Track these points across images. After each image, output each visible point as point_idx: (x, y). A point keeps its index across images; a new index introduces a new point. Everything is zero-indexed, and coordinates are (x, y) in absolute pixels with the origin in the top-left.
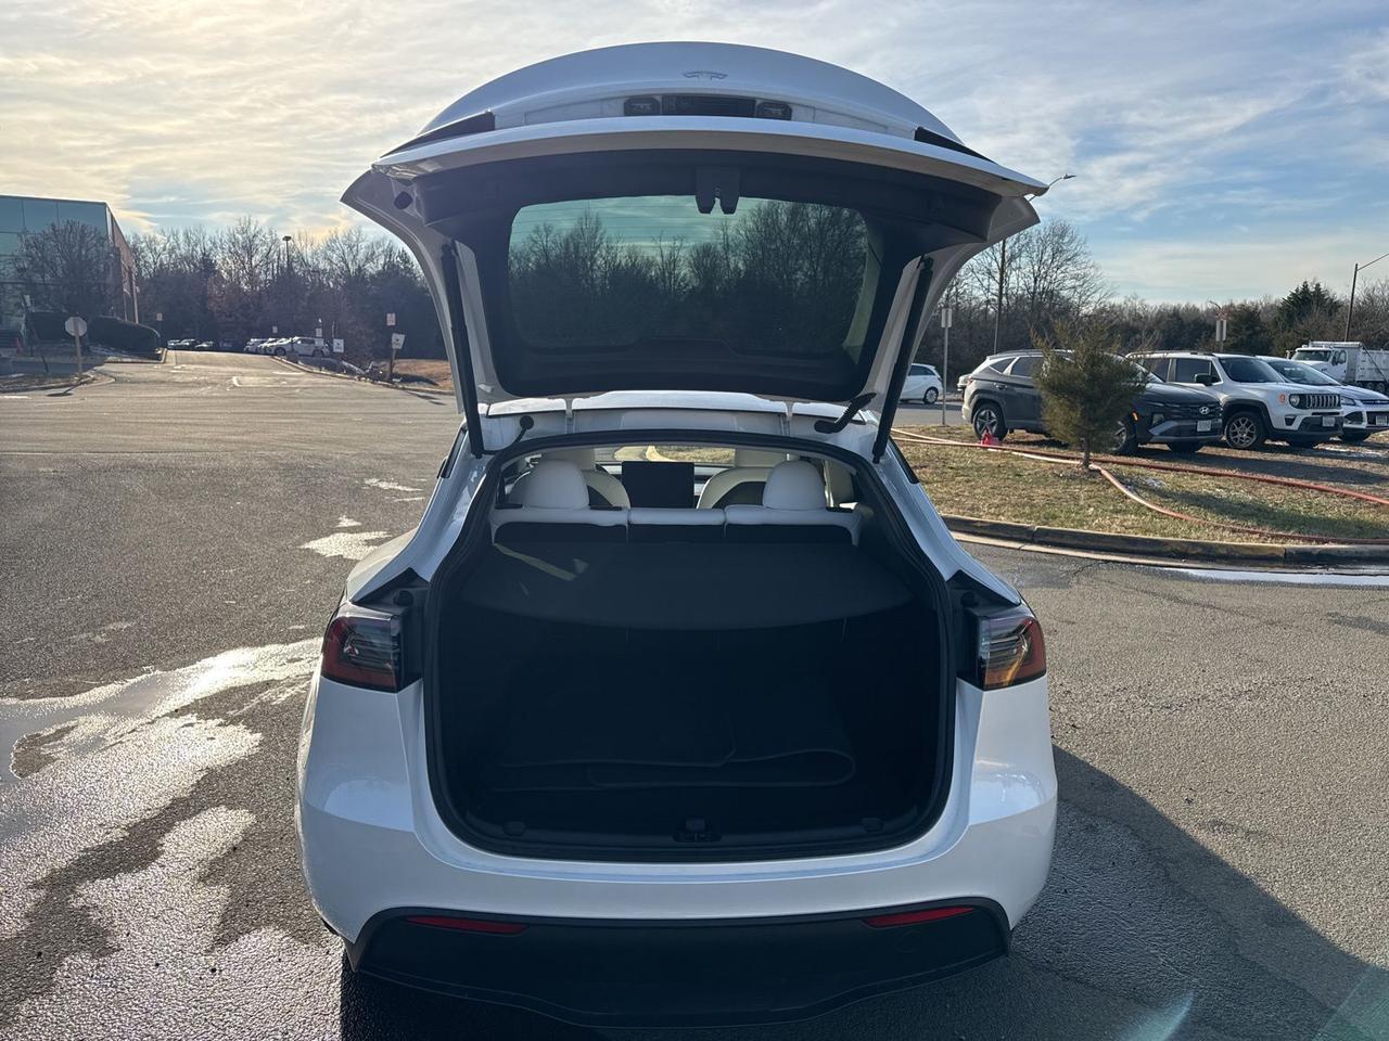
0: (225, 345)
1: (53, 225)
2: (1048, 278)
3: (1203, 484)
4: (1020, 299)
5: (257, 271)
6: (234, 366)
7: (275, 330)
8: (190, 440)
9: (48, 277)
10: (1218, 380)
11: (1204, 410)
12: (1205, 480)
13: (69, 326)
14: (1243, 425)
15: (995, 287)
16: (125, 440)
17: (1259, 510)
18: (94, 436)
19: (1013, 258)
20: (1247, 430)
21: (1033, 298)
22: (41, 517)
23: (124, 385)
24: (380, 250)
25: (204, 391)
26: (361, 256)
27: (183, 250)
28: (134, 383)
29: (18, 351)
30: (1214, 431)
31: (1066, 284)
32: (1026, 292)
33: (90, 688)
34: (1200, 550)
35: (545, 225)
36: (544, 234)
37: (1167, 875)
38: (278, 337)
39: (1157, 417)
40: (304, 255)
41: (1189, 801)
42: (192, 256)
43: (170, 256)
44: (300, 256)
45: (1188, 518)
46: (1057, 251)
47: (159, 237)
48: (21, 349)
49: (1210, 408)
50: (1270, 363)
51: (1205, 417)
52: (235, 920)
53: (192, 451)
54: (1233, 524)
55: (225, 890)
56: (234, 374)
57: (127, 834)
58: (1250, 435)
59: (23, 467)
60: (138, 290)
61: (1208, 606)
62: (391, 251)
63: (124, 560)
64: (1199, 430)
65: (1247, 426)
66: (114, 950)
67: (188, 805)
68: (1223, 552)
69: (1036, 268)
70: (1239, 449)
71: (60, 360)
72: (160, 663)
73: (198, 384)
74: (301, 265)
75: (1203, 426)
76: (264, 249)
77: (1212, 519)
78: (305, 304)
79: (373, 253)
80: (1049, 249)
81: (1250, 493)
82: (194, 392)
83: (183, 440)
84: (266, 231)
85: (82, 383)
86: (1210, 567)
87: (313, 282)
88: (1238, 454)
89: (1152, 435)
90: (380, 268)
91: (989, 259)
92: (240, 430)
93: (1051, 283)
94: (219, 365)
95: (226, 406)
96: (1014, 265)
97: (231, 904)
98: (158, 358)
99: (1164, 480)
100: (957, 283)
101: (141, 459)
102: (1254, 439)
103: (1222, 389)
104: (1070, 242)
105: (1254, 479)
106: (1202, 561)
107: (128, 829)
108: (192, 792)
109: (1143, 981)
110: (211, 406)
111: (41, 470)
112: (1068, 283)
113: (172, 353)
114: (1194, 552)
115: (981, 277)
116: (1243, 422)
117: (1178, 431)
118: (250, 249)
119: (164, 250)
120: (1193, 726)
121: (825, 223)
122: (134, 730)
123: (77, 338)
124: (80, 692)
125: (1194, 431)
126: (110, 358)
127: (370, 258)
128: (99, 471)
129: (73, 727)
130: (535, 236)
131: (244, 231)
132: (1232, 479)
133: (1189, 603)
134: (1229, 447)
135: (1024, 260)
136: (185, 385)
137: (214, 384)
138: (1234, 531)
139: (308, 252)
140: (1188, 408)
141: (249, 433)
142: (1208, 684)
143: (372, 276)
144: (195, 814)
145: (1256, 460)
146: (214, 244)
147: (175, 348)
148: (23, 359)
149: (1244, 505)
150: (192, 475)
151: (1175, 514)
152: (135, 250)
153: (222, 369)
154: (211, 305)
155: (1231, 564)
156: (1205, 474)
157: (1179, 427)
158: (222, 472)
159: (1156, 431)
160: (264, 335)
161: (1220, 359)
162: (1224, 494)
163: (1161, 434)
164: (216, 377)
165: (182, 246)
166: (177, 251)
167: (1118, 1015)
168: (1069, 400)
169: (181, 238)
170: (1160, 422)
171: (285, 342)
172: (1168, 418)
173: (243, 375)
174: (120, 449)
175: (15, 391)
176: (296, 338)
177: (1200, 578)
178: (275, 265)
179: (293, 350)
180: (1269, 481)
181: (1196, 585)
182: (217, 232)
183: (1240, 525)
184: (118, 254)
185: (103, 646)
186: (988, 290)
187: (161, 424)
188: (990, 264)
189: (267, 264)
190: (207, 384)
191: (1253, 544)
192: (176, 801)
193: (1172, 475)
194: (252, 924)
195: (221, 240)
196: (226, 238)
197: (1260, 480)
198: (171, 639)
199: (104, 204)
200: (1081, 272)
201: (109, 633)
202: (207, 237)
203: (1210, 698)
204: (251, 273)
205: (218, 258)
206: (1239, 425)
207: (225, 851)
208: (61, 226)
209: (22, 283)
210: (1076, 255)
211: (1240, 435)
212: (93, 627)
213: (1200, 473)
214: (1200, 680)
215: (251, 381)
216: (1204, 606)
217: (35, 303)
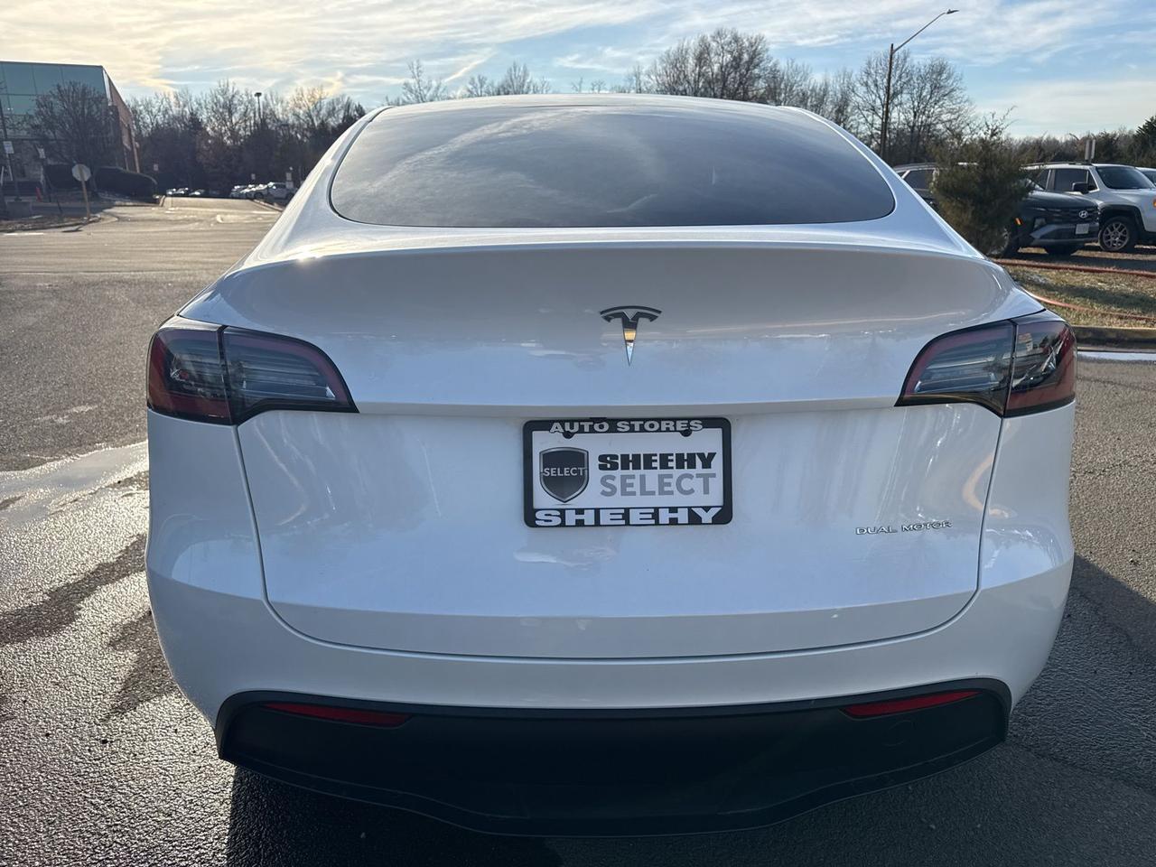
0: (214, 192)
1: (59, 87)
2: (927, 112)
3: (1085, 279)
4: (900, 133)
5: (237, 127)
6: (218, 208)
7: (253, 176)
8: (174, 262)
9: (57, 132)
10: (1094, 188)
11: (1083, 214)
12: (1086, 276)
13: (76, 172)
14: (1116, 230)
15: (878, 122)
16: (118, 263)
17: (1142, 300)
18: (92, 260)
19: (895, 94)
20: (1120, 234)
21: (912, 131)
22: (31, 321)
23: (126, 223)
24: (340, 106)
25: (191, 226)
26: (324, 112)
27: (175, 111)
28: (134, 221)
29: (39, 198)
30: (1091, 234)
31: (942, 117)
32: (906, 126)
33: (44, 462)
34: (1090, 335)
35: (479, 77)
36: (479, 85)
37: (1129, 639)
38: (256, 184)
39: (1038, 222)
40: (276, 113)
41: (1135, 563)
42: (182, 116)
43: (164, 117)
44: (273, 113)
45: (1075, 307)
46: (936, 87)
47: (154, 101)
48: (42, 197)
49: (1089, 212)
50: (1143, 173)
51: (1083, 221)
52: (138, 687)
53: (173, 270)
54: (1120, 312)
55: (132, 655)
56: (218, 213)
57: (47, 598)
58: (1122, 238)
59: (23, 283)
60: (138, 145)
61: (1109, 382)
62: (349, 106)
63: (98, 355)
64: (1077, 233)
65: (1120, 230)
66: (8, 719)
67: (113, 570)
68: (1113, 336)
69: (916, 104)
70: (1111, 252)
71: (73, 204)
72: (112, 440)
73: (188, 221)
74: (274, 121)
75: (1082, 229)
76: (241, 108)
77: (1098, 308)
78: (278, 154)
79: (334, 109)
80: (928, 86)
81: (1130, 285)
82: (184, 227)
83: (167, 262)
84: (243, 92)
85: (91, 222)
86: (1102, 349)
87: (284, 136)
88: (1112, 256)
89: (1034, 239)
90: (341, 121)
91: (874, 97)
92: (218, 254)
93: (929, 117)
94: (209, 207)
95: (208, 237)
96: (896, 101)
97: (136, 670)
98: (156, 202)
99: (1048, 277)
100: (844, 120)
101: (127, 276)
102: (1127, 241)
103: (1098, 196)
104: (947, 79)
105: (1133, 274)
106: (1093, 344)
107: (50, 593)
108: (119, 557)
109: (1129, 760)
110: (198, 237)
111: (38, 285)
112: (945, 117)
113: (169, 199)
114: (1085, 337)
115: (865, 113)
116: (1117, 226)
117: (1058, 234)
118: (230, 109)
119: (159, 111)
120: (1120, 490)
121: (727, 65)
122: (75, 501)
123: (83, 183)
124: (32, 467)
125: (1072, 234)
126: (117, 203)
127: (331, 113)
128: (89, 285)
129: (19, 498)
130: (470, 87)
131: (224, 92)
132: (1111, 274)
133: (1089, 380)
134: (1101, 250)
135: (905, 97)
136: (176, 222)
137: (200, 221)
138: (1121, 318)
139: (279, 110)
140: (1069, 212)
141: (225, 256)
142: (1126, 450)
143: (333, 128)
144: (118, 578)
145: (1129, 260)
146: (200, 104)
147: (172, 196)
148: (42, 204)
149: (1127, 296)
150: (168, 286)
151: (1063, 305)
152: (135, 111)
153: (208, 210)
154: (200, 158)
155: (1123, 347)
156: (1085, 271)
157: (1058, 230)
158: (195, 285)
159: (1036, 235)
160: (245, 183)
161: (1097, 168)
162: (1106, 287)
163: (1042, 237)
164: (203, 216)
165: (173, 108)
166: (171, 113)
167: (1109, 799)
168: (962, 203)
169: (173, 100)
170: (1041, 226)
171: (262, 187)
172: (1049, 222)
173: (226, 214)
174: (111, 269)
175: (34, 229)
176: (271, 184)
177: (1095, 359)
178: (252, 122)
179: (269, 193)
180: (1147, 276)
181: (1092, 365)
182: (202, 93)
183: (1127, 313)
184: (117, 114)
185: (63, 426)
186: (872, 125)
187: (151, 251)
188: (874, 101)
189: (245, 121)
190: (194, 221)
191: (1142, 328)
192: (101, 567)
193: (1054, 272)
194: (154, 692)
195: (205, 101)
196: (209, 99)
197: (1138, 275)
198: (127, 419)
199: (101, 67)
200: (957, 107)
201: (71, 416)
202: (193, 99)
203: (1132, 463)
204: (232, 130)
205: (203, 117)
206: (1112, 229)
207: (140, 616)
208: (64, 87)
209: (36, 140)
210: (953, 90)
211: (1112, 239)
212: (59, 410)
213: (1081, 270)
214: (1117, 447)
215: (231, 218)
216: (1104, 382)
217: (49, 156)
